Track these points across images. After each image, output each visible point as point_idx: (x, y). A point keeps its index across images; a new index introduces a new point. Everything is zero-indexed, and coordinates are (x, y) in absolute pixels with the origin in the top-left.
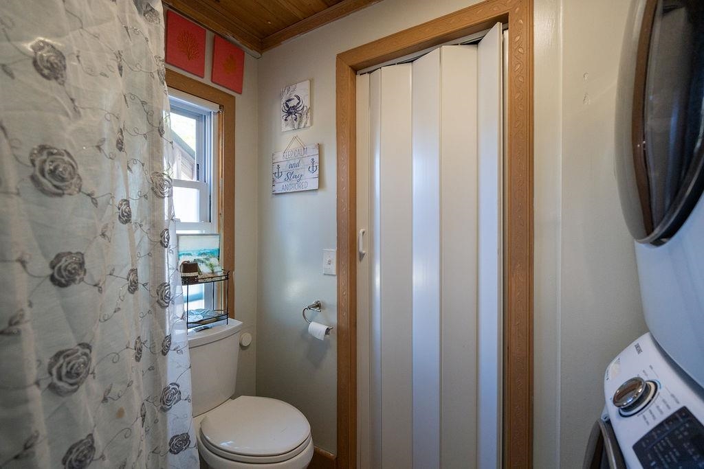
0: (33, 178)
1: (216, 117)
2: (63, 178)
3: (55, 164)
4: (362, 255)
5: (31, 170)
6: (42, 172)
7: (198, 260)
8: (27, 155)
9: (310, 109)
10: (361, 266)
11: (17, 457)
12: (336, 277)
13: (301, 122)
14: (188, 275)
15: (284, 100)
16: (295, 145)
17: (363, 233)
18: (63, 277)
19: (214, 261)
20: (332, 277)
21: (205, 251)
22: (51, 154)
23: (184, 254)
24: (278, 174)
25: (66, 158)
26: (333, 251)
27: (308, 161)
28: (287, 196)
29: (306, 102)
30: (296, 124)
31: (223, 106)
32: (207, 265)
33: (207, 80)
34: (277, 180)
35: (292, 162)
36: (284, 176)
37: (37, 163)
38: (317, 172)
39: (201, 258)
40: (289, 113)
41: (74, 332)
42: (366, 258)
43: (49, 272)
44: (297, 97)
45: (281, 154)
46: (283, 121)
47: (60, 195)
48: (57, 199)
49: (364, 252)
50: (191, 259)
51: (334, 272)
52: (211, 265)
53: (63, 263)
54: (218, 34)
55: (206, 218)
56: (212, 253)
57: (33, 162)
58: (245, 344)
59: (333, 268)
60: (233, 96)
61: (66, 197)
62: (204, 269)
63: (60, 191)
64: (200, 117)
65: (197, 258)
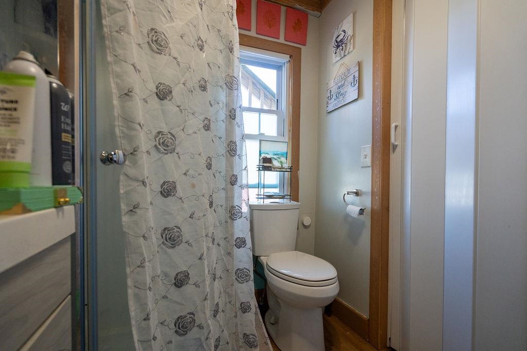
0: (148, 42)
1: (289, 64)
2: (161, 45)
3: (157, 37)
4: (395, 147)
5: (147, 39)
6: (152, 40)
7: (274, 158)
8: (146, 32)
9: (354, 36)
10: (394, 157)
11: (131, 153)
12: (371, 168)
13: (346, 49)
14: (265, 165)
15: (334, 39)
16: (343, 70)
17: (396, 127)
18: (160, 94)
19: (283, 159)
20: (368, 169)
21: (278, 153)
22: (156, 32)
23: (264, 153)
24: (330, 98)
25: (163, 36)
26: (368, 147)
27: (351, 79)
28: (336, 112)
29: (350, 32)
30: (342, 52)
31: (292, 56)
32: (278, 162)
33: (282, 40)
34: (330, 102)
35: (339, 85)
36: (334, 97)
37: (150, 36)
38: (357, 85)
39: (275, 157)
40: (338, 46)
41: (166, 124)
42: (398, 150)
43: (156, 91)
44: (344, 31)
45: (332, 81)
46: (334, 54)
47: (160, 54)
48: (159, 56)
49: (396, 143)
50: (268, 156)
51: (369, 164)
52: (281, 162)
53: (161, 87)
54: (289, 6)
55: (281, 133)
56: (282, 155)
57: (148, 35)
58: (306, 224)
59: (368, 161)
60: (299, 48)
61: (162, 55)
62: (276, 163)
63: (160, 51)
64: (279, 68)
65: (272, 156)
